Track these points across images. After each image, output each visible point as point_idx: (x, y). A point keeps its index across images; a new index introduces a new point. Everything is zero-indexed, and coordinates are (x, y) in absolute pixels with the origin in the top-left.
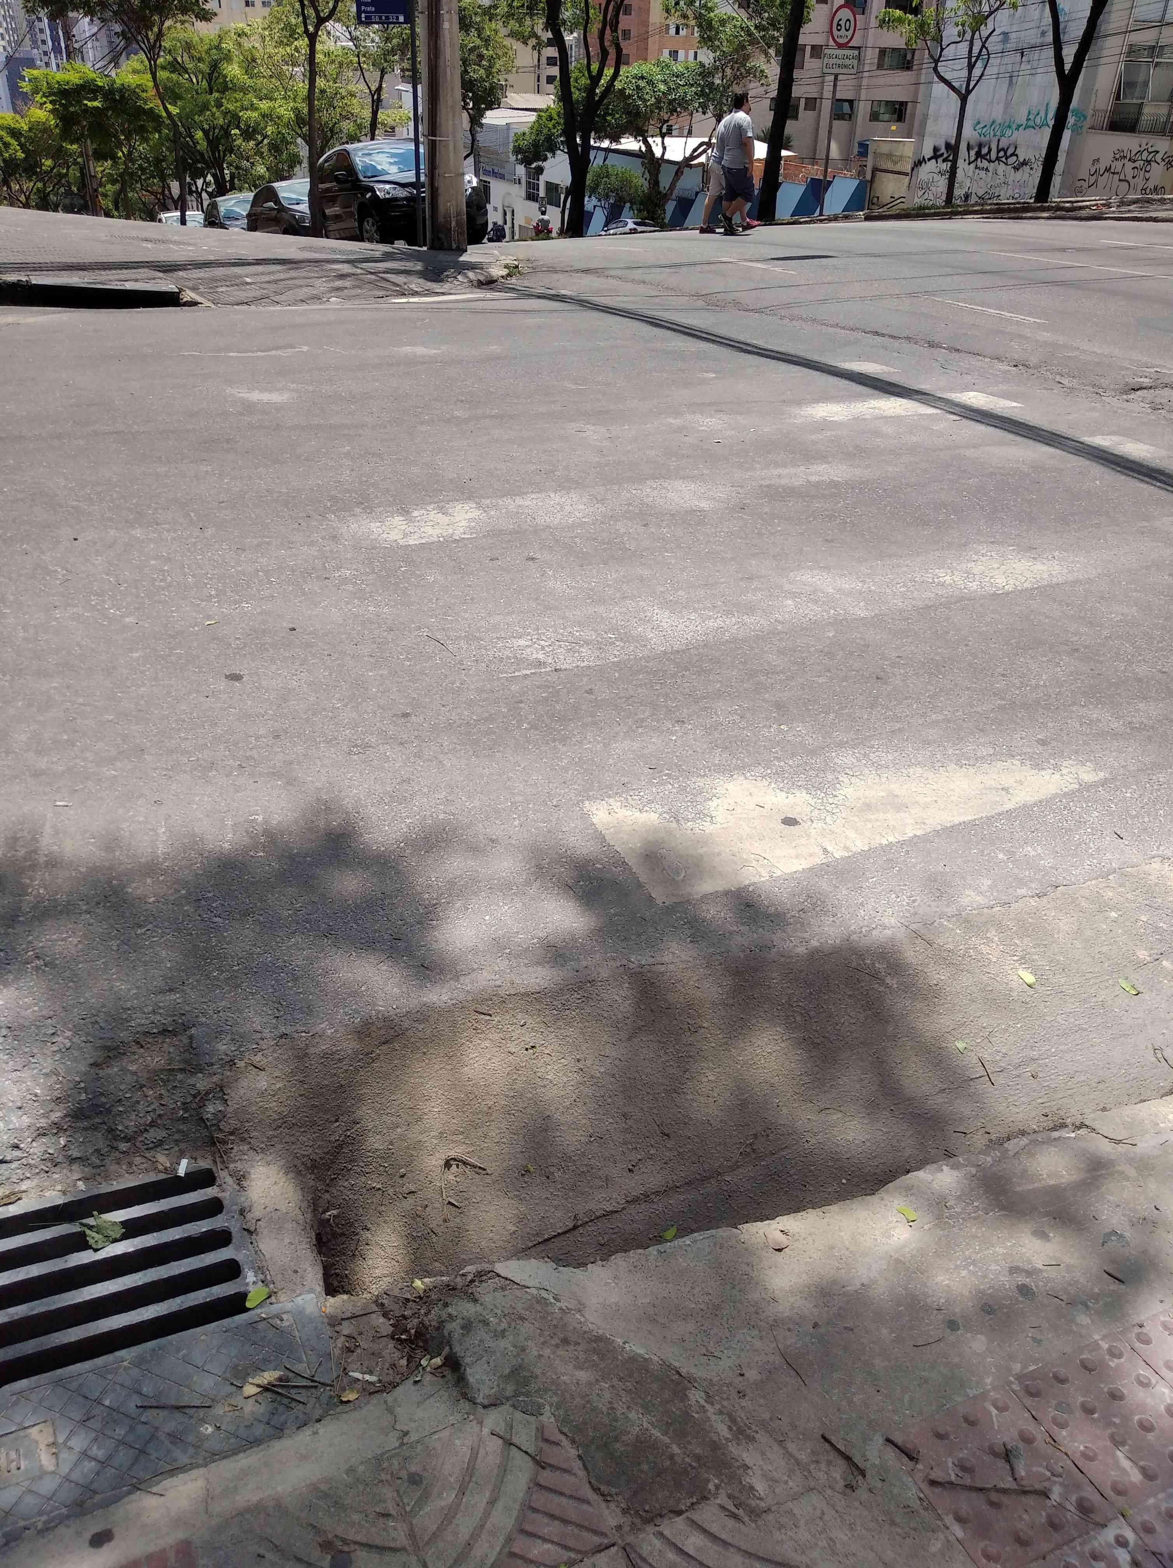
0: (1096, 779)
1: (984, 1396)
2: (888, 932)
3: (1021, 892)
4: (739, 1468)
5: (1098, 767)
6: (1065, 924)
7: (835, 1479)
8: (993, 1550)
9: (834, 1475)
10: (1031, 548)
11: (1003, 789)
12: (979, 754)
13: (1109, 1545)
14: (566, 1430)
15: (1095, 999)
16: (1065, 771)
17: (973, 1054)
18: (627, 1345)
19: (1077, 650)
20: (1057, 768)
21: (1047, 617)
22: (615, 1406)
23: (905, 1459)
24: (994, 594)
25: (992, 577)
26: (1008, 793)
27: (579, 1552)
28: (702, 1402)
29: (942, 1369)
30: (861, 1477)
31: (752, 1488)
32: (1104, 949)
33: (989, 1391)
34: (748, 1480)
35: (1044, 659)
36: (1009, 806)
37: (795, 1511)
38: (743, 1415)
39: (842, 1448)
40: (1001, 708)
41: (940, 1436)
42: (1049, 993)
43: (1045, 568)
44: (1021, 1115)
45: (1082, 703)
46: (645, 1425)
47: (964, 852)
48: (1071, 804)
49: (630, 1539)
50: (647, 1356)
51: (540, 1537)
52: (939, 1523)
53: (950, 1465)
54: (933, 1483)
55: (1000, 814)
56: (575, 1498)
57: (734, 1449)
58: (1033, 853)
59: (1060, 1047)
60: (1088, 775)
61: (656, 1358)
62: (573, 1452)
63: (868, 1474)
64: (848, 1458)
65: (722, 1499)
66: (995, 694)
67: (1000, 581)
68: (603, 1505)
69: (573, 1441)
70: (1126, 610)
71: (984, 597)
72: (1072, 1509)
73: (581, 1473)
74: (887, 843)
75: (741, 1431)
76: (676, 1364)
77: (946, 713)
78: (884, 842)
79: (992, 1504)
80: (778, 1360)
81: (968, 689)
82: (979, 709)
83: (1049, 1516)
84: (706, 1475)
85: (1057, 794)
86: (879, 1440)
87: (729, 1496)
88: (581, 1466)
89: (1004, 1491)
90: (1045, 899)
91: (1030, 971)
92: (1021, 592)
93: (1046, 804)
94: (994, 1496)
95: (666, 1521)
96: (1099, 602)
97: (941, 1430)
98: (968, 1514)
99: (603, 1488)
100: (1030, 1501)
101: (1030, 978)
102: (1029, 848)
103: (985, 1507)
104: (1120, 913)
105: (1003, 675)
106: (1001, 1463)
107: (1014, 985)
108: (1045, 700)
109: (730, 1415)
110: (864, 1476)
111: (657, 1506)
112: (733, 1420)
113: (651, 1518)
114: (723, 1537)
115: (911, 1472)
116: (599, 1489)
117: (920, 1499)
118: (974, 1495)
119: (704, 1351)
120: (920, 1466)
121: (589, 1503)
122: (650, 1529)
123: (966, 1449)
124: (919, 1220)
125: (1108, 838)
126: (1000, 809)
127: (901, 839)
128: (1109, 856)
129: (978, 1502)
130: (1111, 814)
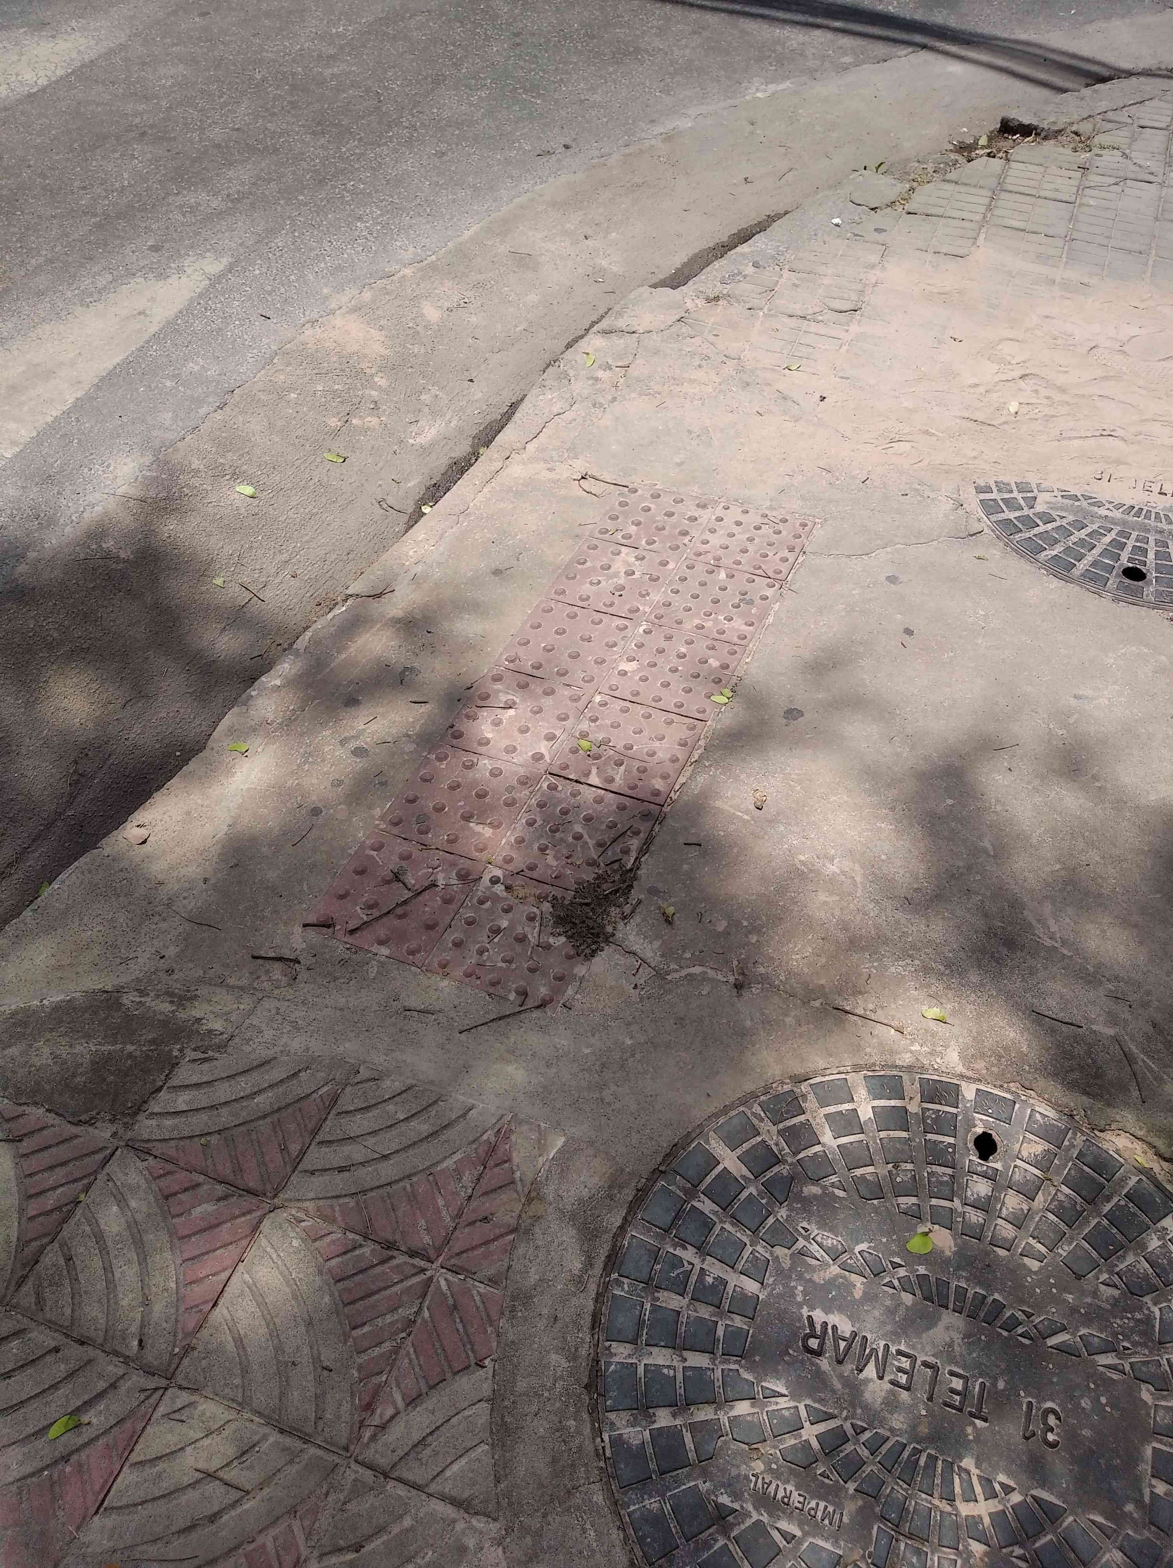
0: (222, 268)
1: (362, 846)
2: (99, 509)
3: (203, 411)
4: (193, 1024)
5: (219, 254)
6: (255, 425)
7: (277, 980)
8: (414, 945)
9: (275, 978)
10: (44, 25)
11: (140, 314)
12: (99, 286)
13: (488, 888)
14: (23, 1101)
15: (312, 482)
16: (189, 271)
17: (233, 583)
18: (45, 1002)
19: (144, 134)
20: (180, 270)
21: (98, 104)
22: (58, 1052)
23: (325, 930)
24: (30, 95)
25: (17, 75)
26: (146, 316)
27: (90, 1174)
28: (138, 999)
29: (322, 848)
30: (297, 965)
31: (210, 1031)
32: (299, 432)
33: (364, 842)
34: (205, 1028)
35: (117, 155)
36: (154, 329)
37: (254, 1023)
38: (179, 986)
39: (273, 955)
40: (99, 226)
41: (342, 897)
42: (271, 495)
43: (69, 45)
44: (299, 617)
45: (175, 191)
46: (93, 1049)
47: (131, 395)
48: (210, 302)
49: (129, 1135)
50: (68, 998)
51: (49, 1190)
52: (370, 955)
53: (359, 911)
54: (352, 932)
55: (148, 342)
56: (63, 1142)
57: (182, 1015)
58: (196, 368)
59: (304, 540)
60: (213, 266)
61: (78, 994)
62: (41, 1111)
63: (301, 959)
64: (279, 959)
65: (190, 1055)
66: (85, 213)
67: (29, 76)
68: (91, 1129)
69: (35, 1104)
70: (173, 71)
71: (20, 102)
72: (456, 882)
73: (58, 1121)
74: (52, 419)
75: (182, 998)
76: (100, 986)
77: (44, 252)
78: (49, 419)
79: (401, 917)
80: (188, 926)
81: (54, 217)
82: (76, 236)
83: (442, 898)
84: (167, 1049)
85: (192, 298)
86: (298, 929)
87: (195, 1050)
88: (54, 1116)
89: (405, 902)
90: (227, 409)
91: (245, 483)
92: (57, 82)
93: (186, 312)
94: (399, 911)
95: (152, 1103)
96: (143, 70)
97: (342, 892)
98: (387, 935)
99: (83, 1118)
100: (426, 895)
101: (249, 490)
102: (191, 365)
103: (397, 922)
104: (298, 391)
105: (84, 188)
106: (396, 885)
107: (238, 503)
108: (139, 201)
109: (167, 993)
110: (299, 962)
111: (137, 1097)
112: (172, 995)
113: (138, 1109)
114: (205, 1079)
115: (333, 936)
116: (80, 1121)
117: (348, 949)
118: (385, 919)
119: (118, 960)
120: (338, 927)
121: (77, 1137)
122: (141, 1117)
123: (366, 892)
124: (251, 747)
125: (257, 323)
126: (146, 337)
127: (65, 409)
128: (265, 341)
129: (392, 922)
130: (250, 298)
